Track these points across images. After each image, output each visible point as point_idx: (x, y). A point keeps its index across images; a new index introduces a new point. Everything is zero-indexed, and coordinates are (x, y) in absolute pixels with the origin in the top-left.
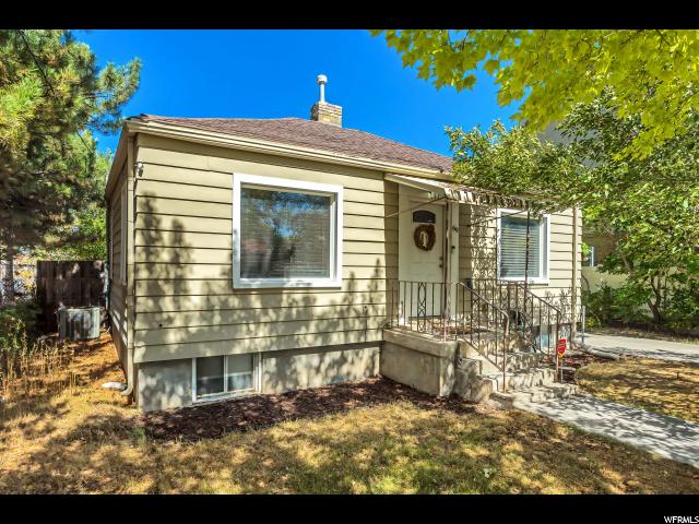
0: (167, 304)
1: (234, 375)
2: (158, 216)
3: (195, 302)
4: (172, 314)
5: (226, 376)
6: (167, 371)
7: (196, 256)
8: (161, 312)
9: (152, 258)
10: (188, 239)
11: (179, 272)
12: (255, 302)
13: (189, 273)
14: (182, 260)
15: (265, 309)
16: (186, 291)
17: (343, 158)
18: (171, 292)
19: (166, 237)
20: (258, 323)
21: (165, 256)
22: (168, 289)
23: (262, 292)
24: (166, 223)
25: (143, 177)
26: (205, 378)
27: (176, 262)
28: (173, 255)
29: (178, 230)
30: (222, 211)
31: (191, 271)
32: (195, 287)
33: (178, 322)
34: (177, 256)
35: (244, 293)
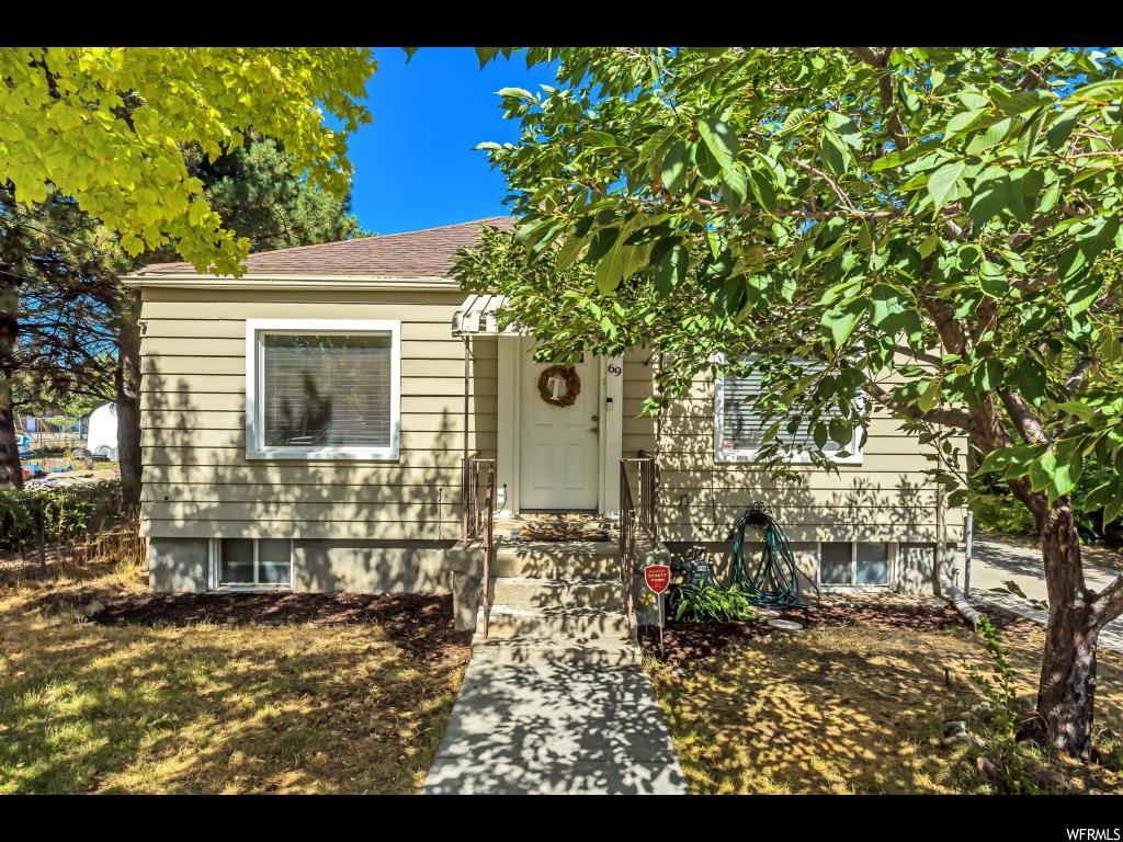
0: (175, 474)
1: (269, 564)
2: (163, 377)
3: (203, 474)
4: (180, 486)
5: (256, 564)
6: (177, 550)
7: (204, 420)
8: (168, 483)
9: (158, 423)
10: (195, 400)
11: (186, 438)
12: (274, 476)
13: (197, 439)
14: (188, 426)
15: (287, 485)
16: (194, 459)
17: (395, 281)
18: (179, 462)
19: (172, 399)
20: (278, 503)
21: (171, 420)
22: (175, 457)
23: (281, 463)
24: (171, 384)
25: (147, 334)
26: (233, 564)
27: (182, 427)
28: (179, 419)
29: (183, 390)
30: (231, 366)
31: (200, 436)
32: (202, 456)
33: (187, 496)
34: (183, 420)
35: (259, 464)
